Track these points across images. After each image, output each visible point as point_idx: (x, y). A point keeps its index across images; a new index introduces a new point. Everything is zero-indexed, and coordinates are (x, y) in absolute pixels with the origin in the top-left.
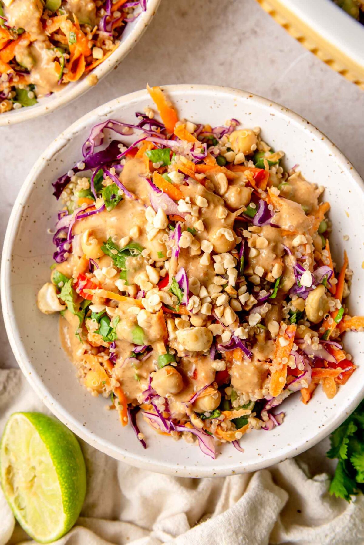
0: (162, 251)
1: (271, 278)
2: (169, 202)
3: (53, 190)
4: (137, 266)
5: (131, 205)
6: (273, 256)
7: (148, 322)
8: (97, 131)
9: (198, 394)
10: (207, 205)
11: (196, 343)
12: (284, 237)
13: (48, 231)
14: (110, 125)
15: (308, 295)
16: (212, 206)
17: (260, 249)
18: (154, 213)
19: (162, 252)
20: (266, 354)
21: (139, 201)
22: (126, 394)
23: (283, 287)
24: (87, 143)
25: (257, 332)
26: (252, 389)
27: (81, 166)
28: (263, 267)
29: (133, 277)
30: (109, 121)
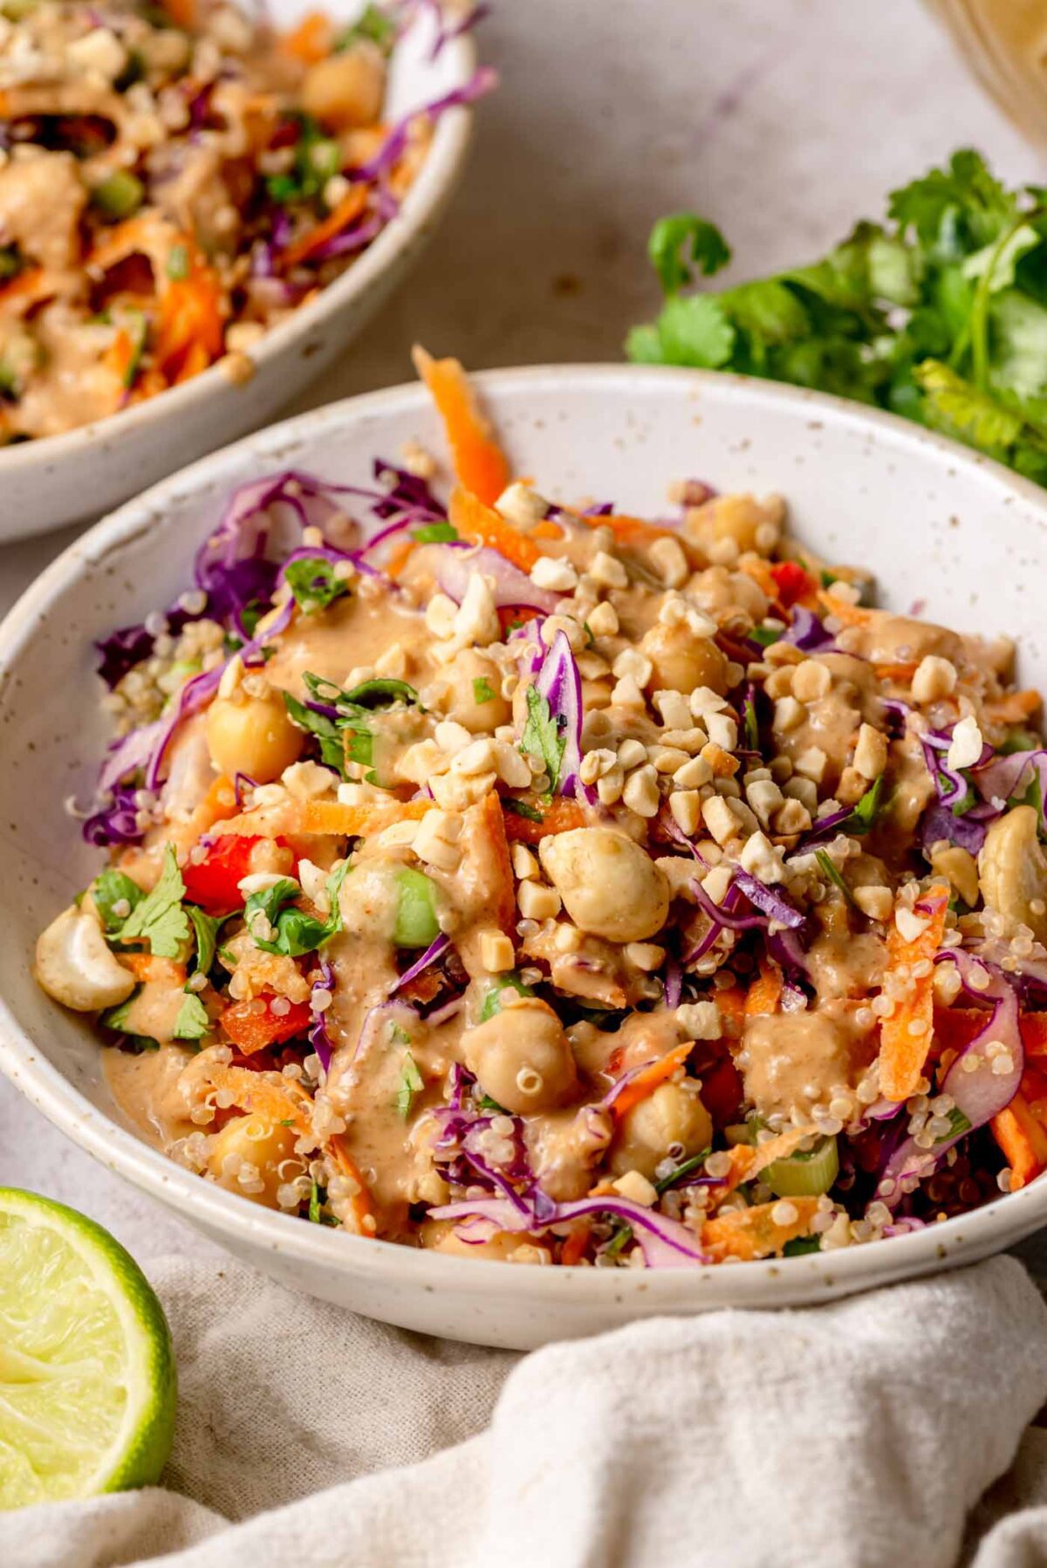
0: (486, 675)
1: (851, 782)
2: (504, 570)
3: (98, 660)
4: (406, 729)
5: (373, 614)
6: (850, 715)
7: (450, 841)
8: (249, 500)
9: (630, 1074)
10: (623, 581)
11: (613, 859)
12: (883, 681)
13: (69, 804)
14: (291, 489)
15: (984, 837)
16: (641, 589)
17: (807, 701)
18: (454, 606)
19: (486, 679)
20: (857, 967)
21: (405, 592)
22: (368, 1174)
23: (896, 807)
24: (214, 542)
25: (820, 894)
26: (817, 1080)
27: (193, 601)
28: (822, 749)
29: (394, 759)
30: (289, 476)
